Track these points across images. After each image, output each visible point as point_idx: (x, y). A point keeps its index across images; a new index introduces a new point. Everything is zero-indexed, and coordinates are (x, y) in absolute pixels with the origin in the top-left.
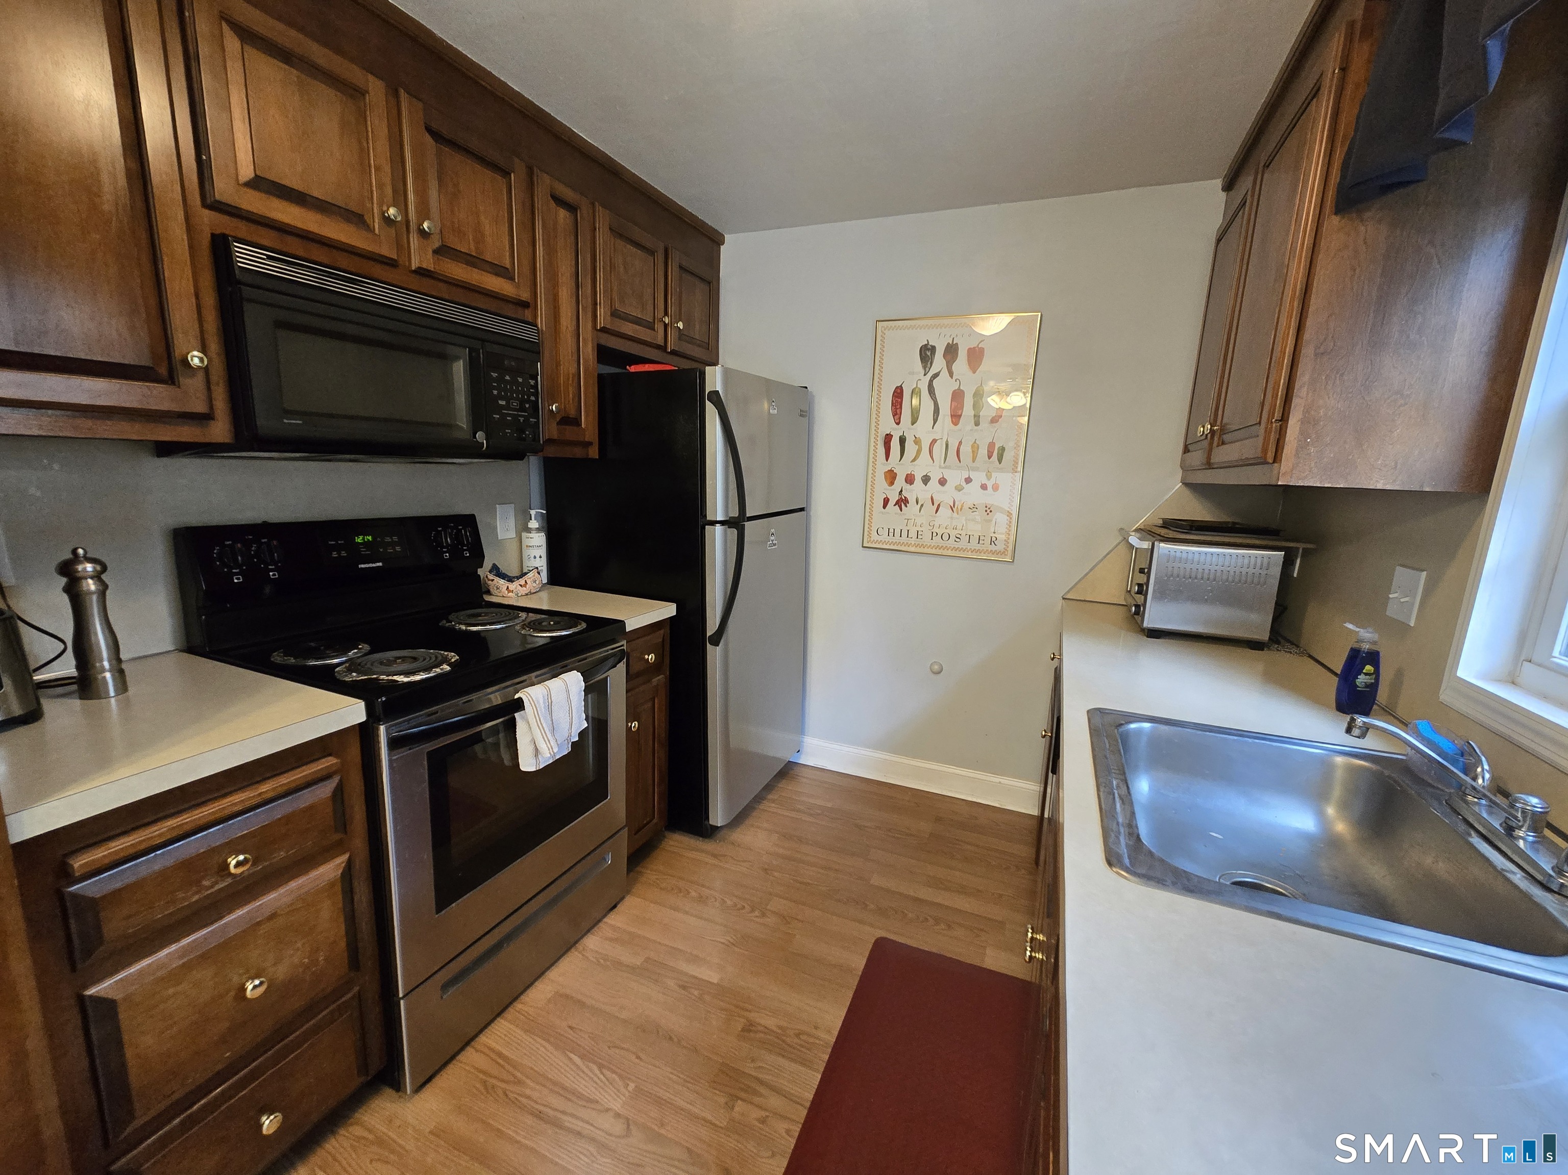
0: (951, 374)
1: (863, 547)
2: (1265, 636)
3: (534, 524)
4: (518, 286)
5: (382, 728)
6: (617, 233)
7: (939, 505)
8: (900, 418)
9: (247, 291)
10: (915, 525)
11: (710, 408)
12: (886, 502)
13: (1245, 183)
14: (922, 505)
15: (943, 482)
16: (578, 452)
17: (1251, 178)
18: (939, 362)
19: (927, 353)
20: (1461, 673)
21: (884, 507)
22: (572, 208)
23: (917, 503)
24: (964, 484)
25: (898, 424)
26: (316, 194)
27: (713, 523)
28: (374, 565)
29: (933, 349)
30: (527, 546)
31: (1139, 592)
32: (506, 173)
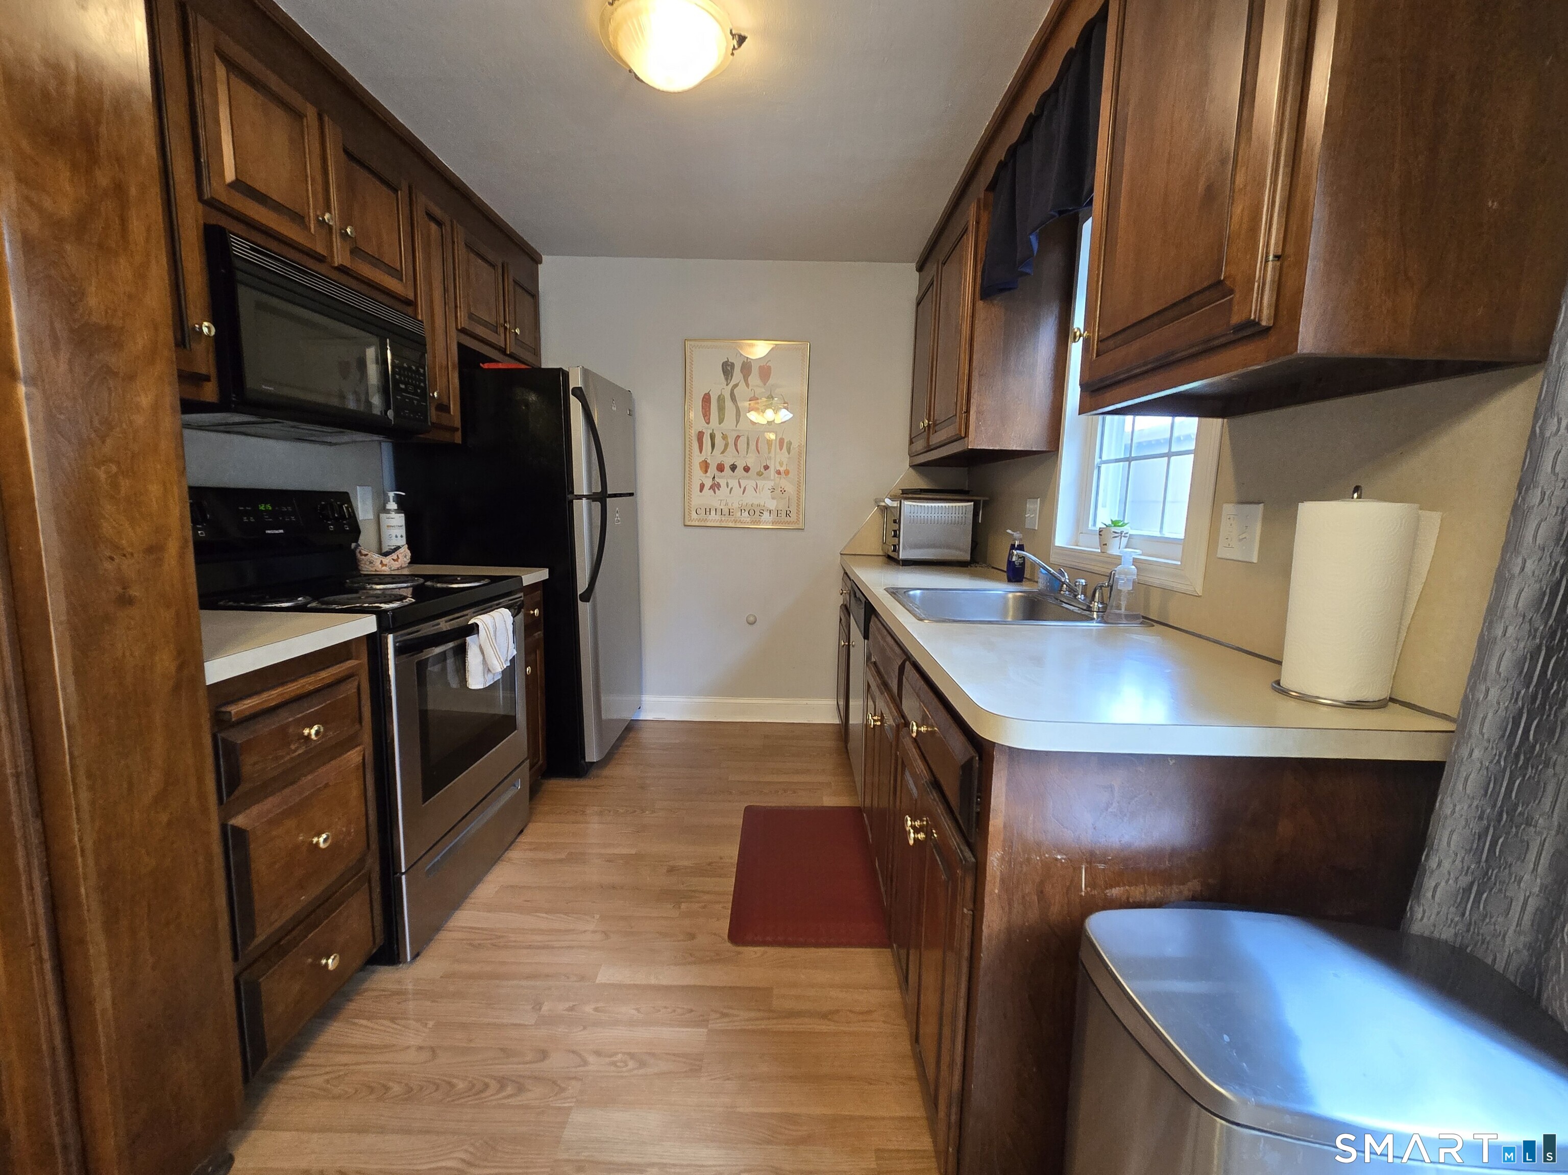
0: (747, 385)
1: (685, 526)
2: (968, 557)
3: (392, 505)
4: (405, 286)
5: (390, 637)
6: (469, 247)
7: (745, 488)
8: (709, 419)
9: (240, 275)
10: (727, 504)
11: (573, 400)
12: (702, 486)
13: (931, 269)
14: (732, 489)
15: (747, 469)
16: (445, 437)
17: (935, 266)
18: (737, 375)
19: (727, 369)
20: (1057, 544)
21: (701, 491)
22: (439, 224)
23: (728, 487)
24: (763, 470)
25: (708, 423)
26: (275, 197)
27: (580, 497)
28: (277, 532)
29: (732, 365)
30: (388, 526)
31: (895, 536)
32: (395, 190)
